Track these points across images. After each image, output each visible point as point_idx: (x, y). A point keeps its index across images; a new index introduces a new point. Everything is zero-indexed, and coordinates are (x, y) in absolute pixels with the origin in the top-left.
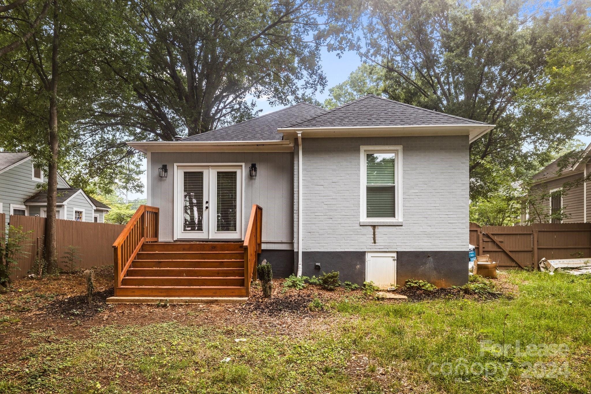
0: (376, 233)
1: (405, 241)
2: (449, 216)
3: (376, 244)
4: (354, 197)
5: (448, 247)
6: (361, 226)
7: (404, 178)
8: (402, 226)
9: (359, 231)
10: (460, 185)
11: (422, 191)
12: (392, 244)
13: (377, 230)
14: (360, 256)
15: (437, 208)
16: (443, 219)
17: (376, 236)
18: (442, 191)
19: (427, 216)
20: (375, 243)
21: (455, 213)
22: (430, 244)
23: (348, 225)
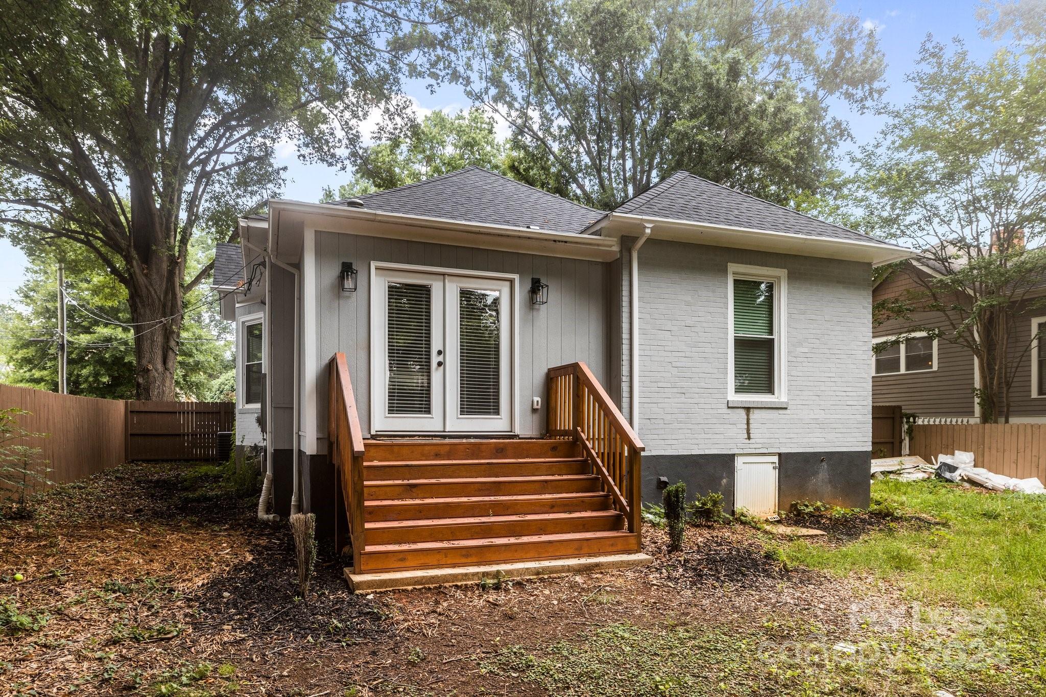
0: (751, 421)
1: (792, 435)
2: (848, 394)
3: (751, 441)
4: (719, 356)
5: (847, 444)
6: (729, 408)
7: (789, 326)
8: (786, 408)
9: (726, 416)
10: (861, 344)
11: (814, 351)
12: (772, 441)
13: (751, 416)
14: (726, 462)
15: (833, 379)
16: (839, 398)
17: (751, 426)
18: (839, 352)
19: (819, 393)
20: (749, 438)
21: (854, 389)
22: (823, 440)
23: (709, 406)
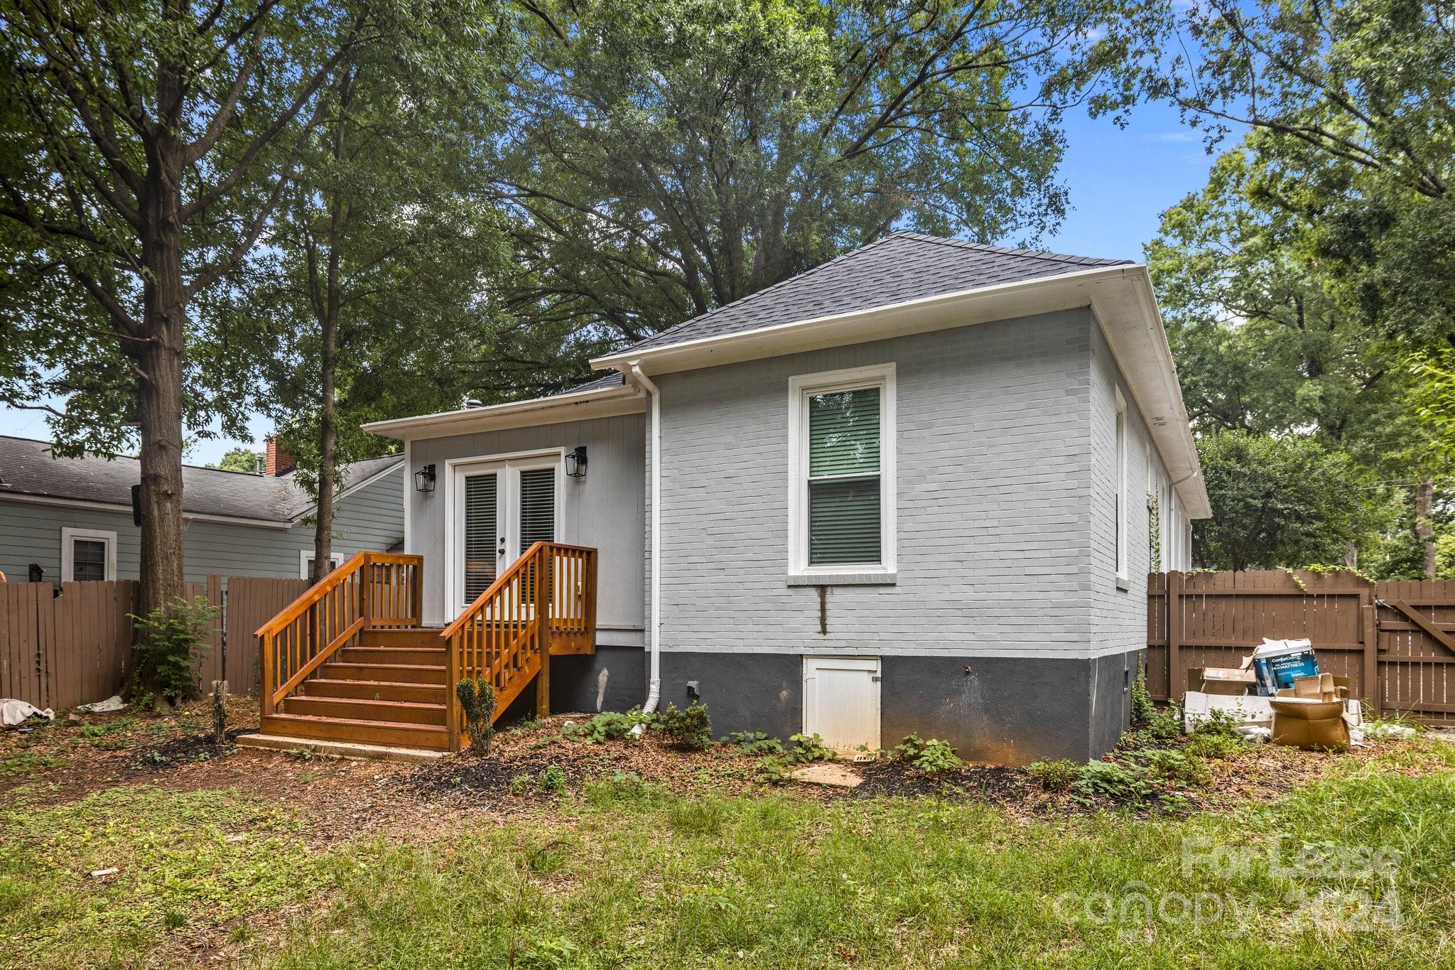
0: (828, 606)
1: (904, 629)
2: (1028, 554)
3: (828, 636)
4: (774, 513)
5: (1027, 645)
6: (790, 587)
7: (899, 451)
8: (893, 585)
9: (784, 599)
10: (1061, 460)
11: (951, 485)
12: (865, 636)
13: (829, 598)
14: (790, 666)
15: (991, 531)
16: (1008, 563)
17: (828, 613)
18: (1008, 481)
19: (962, 557)
20: (824, 631)
21: (1044, 545)
22: (972, 637)
23: (760, 585)
